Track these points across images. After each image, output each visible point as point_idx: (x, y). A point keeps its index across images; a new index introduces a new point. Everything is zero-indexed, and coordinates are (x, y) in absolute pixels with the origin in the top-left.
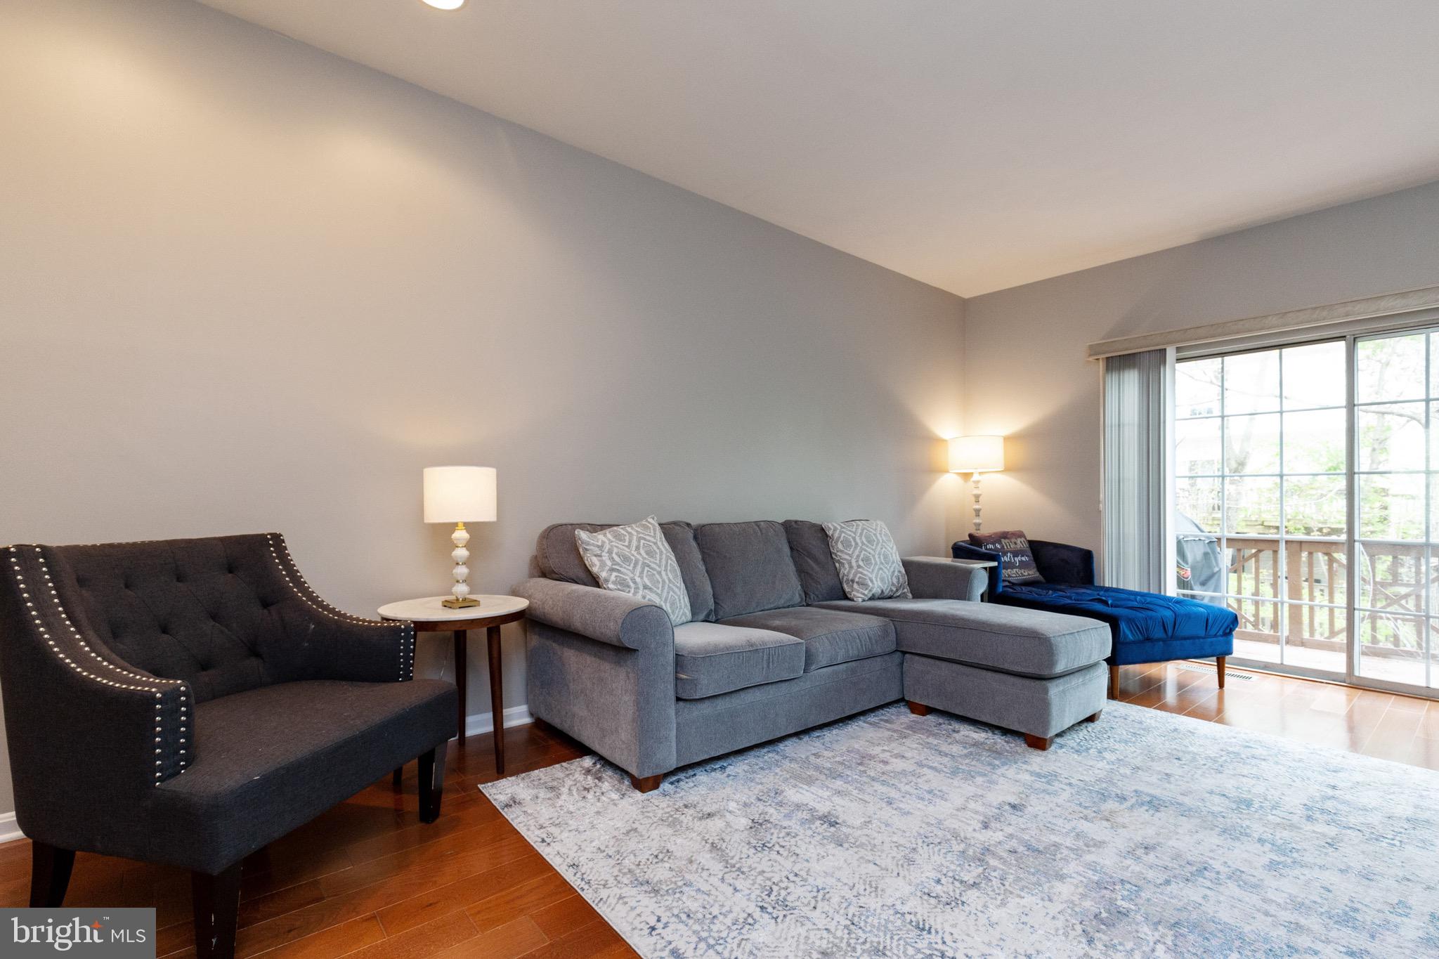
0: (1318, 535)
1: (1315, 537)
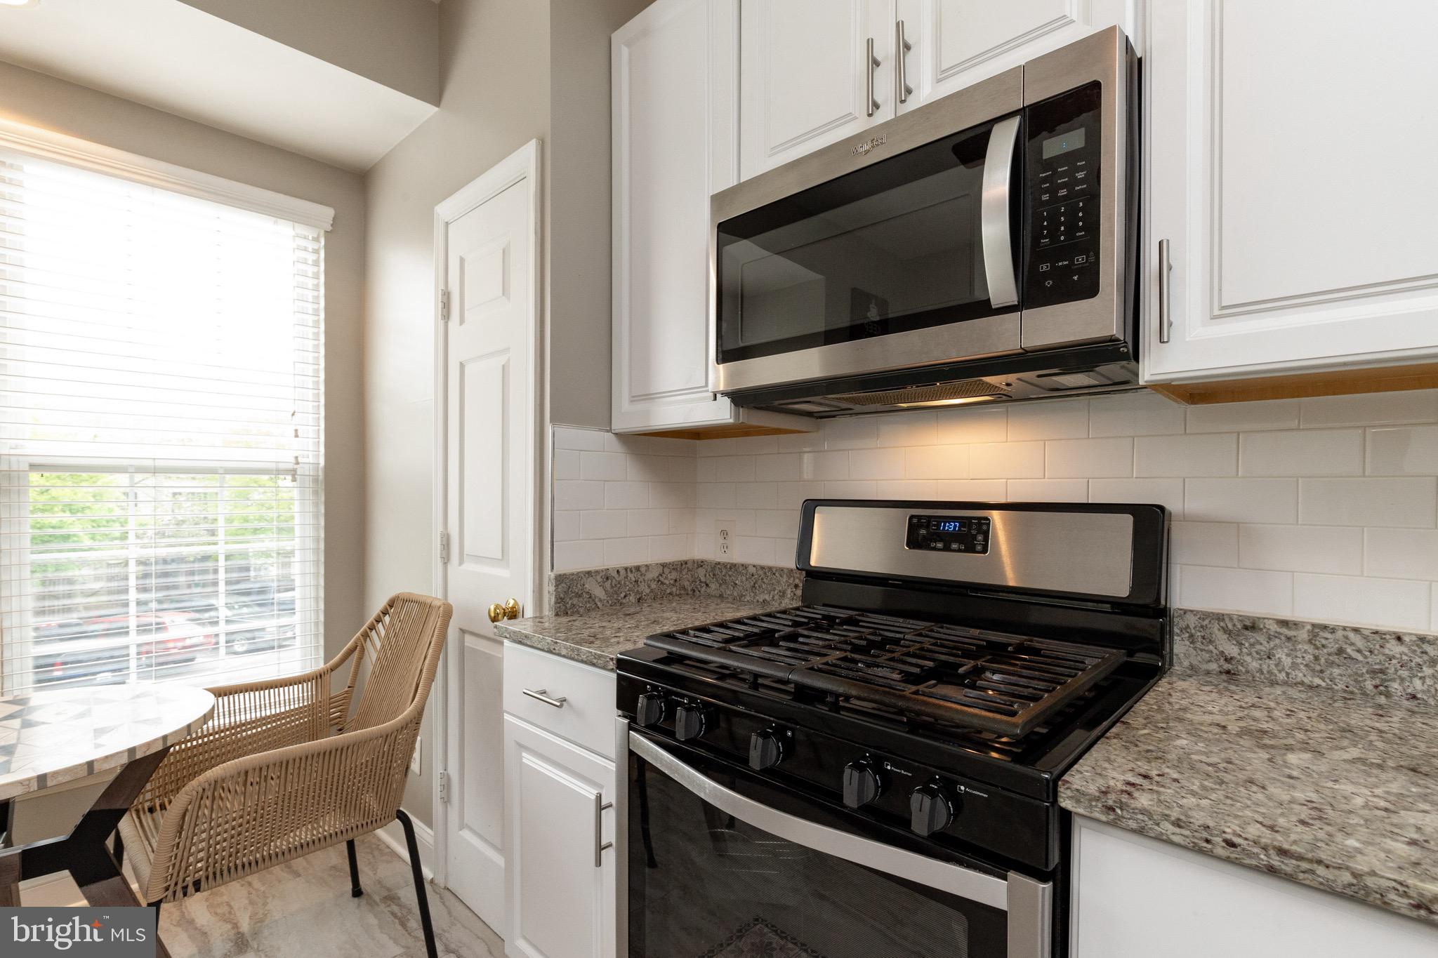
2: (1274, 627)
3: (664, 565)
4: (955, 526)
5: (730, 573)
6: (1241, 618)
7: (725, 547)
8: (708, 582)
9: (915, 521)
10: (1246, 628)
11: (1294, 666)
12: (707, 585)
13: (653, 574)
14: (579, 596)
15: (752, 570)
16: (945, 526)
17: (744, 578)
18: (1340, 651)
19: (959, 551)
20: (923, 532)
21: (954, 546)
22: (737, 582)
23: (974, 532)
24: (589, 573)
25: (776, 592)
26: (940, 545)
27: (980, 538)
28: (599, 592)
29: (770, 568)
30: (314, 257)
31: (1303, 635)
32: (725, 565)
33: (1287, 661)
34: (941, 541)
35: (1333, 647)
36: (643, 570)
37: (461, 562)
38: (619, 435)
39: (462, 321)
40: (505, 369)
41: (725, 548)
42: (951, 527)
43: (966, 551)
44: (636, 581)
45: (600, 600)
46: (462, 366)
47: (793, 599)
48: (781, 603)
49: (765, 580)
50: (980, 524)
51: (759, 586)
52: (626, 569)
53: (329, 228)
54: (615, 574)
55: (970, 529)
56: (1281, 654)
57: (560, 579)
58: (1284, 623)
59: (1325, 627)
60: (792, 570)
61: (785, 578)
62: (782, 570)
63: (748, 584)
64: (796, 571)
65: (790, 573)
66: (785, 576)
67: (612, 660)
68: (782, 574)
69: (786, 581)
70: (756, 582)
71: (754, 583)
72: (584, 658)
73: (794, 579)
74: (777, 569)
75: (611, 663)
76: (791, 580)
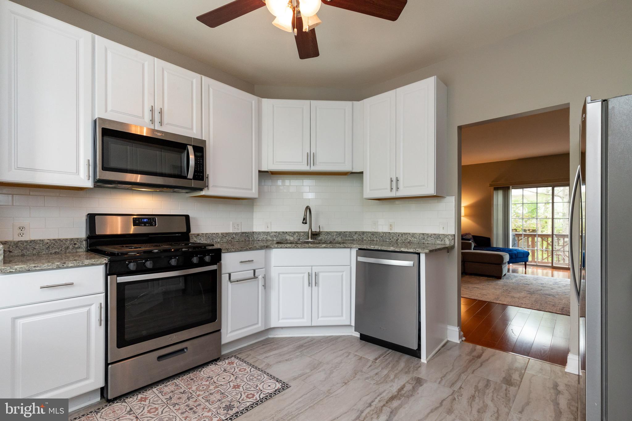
0: (529, 232)
1: (528, 233)
2: (201, 235)
4: (146, 220)
6: (197, 234)
7: (22, 234)
9: (134, 219)
10: (198, 235)
11: (204, 240)
16: (143, 220)
17: (41, 245)
18: (209, 237)
19: (148, 226)
20: (137, 222)
21: (147, 225)
23: (152, 221)
25: (63, 248)
26: (143, 225)
27: (154, 222)
29: (59, 240)
31: (204, 235)
33: (203, 240)
34: (143, 224)
35: (208, 237)
42: (145, 220)
43: (150, 226)
47: (73, 249)
48: (66, 251)
49: (56, 244)
50: (153, 219)
51: (52, 247)
55: (151, 221)
56: (202, 239)
58: (202, 234)
59: (207, 234)
60: (72, 239)
61: (69, 242)
62: (67, 239)
63: (44, 247)
64: (75, 239)
65: (72, 240)
66: (68, 241)
67: (106, 260)
68: (67, 240)
69: (69, 243)
70: (50, 246)
71: (49, 246)
72: (87, 263)
73: (74, 241)
74: (63, 239)
75: (105, 261)
76: (72, 242)
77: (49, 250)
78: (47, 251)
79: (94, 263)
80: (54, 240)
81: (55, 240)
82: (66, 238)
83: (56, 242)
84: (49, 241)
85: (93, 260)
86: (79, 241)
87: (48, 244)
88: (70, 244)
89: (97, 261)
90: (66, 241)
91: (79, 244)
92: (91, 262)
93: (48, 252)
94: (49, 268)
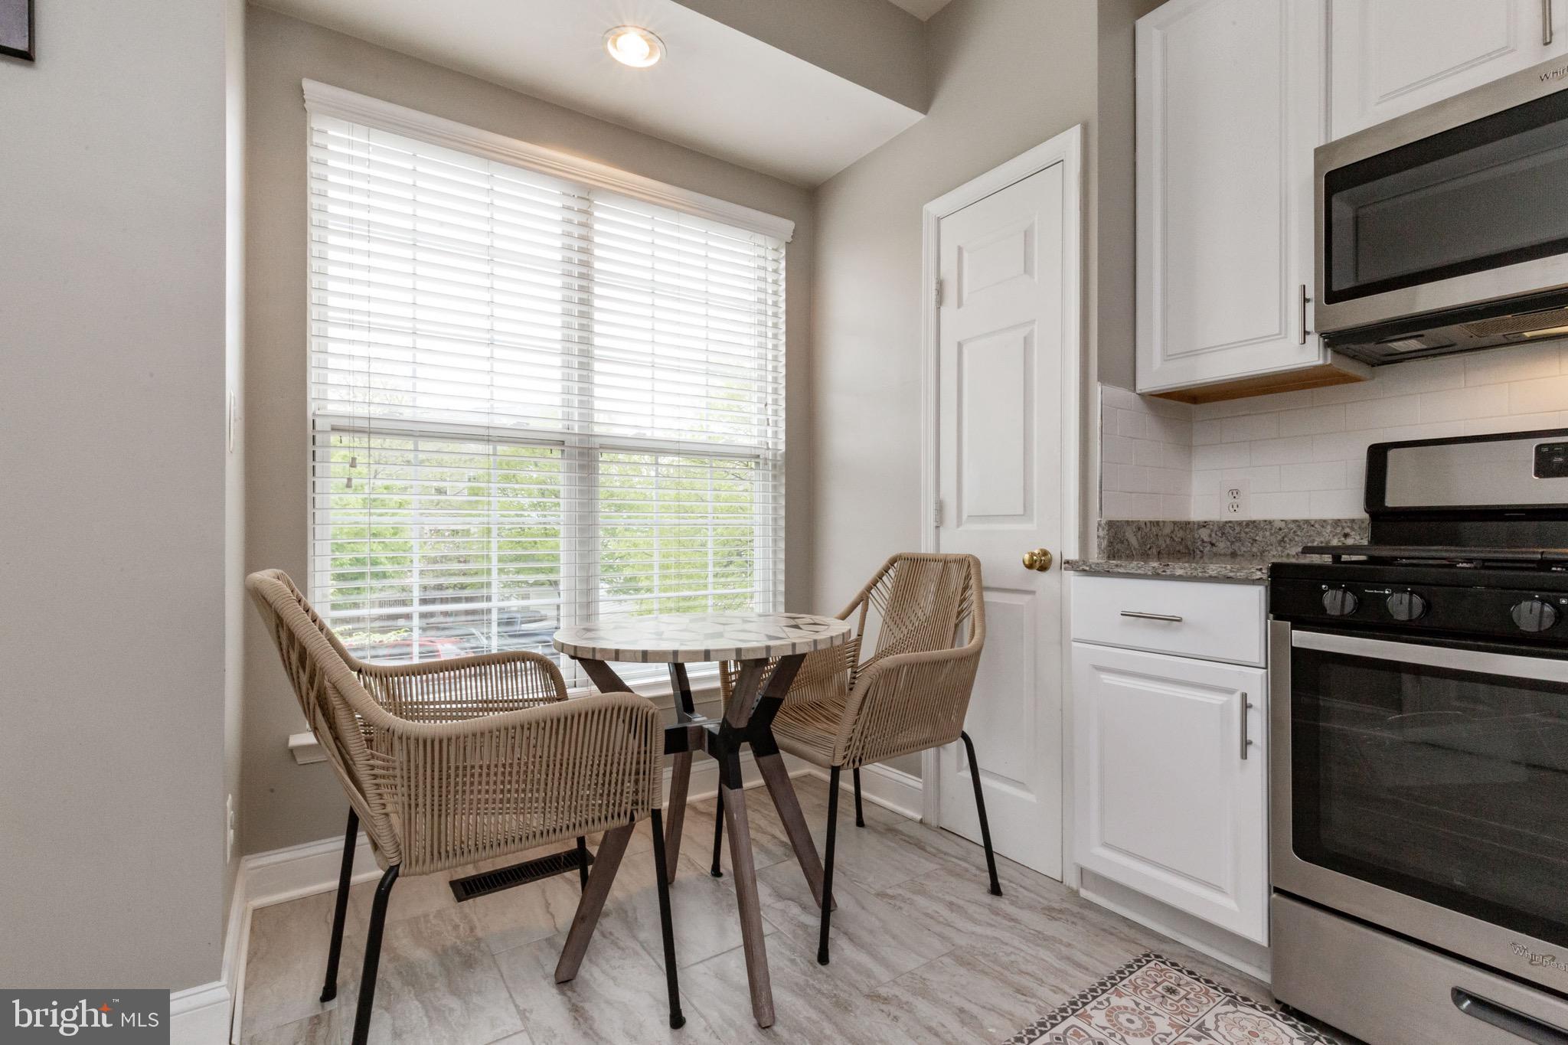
3: (1175, 523)
5: (1247, 530)
7: (1235, 506)
8: (1214, 541)
9: (1545, 449)
12: (1213, 545)
13: (1167, 531)
14: (1122, 542)
15: (1278, 525)
17: (1268, 533)
20: (1557, 459)
22: (1257, 538)
24: (1127, 522)
25: (1315, 543)
28: (1133, 541)
29: (1307, 522)
30: (774, 265)
32: (1240, 523)
36: (1161, 524)
37: (959, 524)
38: (1142, 395)
39: (960, 304)
40: (1027, 341)
41: (1235, 508)
44: (1157, 535)
45: (1135, 549)
46: (960, 346)
49: (1299, 533)
51: (1290, 540)
52: (1151, 522)
53: (790, 240)
54: (1143, 526)
57: (1111, 524)
60: (1339, 520)
61: (1329, 529)
62: (1325, 521)
63: (1273, 539)
64: (1346, 521)
65: (1337, 523)
66: (1329, 527)
67: (1261, 570)
68: (1324, 524)
69: (1331, 532)
70: (1285, 536)
71: (1283, 538)
72: (1214, 573)
73: (1343, 528)
74: (1316, 521)
75: (1259, 573)
76: (1339, 530)
77: (1285, 547)
78: (1279, 549)
79: (1231, 574)
80: (1295, 521)
81: (1297, 521)
82: (1324, 517)
83: (1299, 526)
84: (1283, 525)
85: (1229, 567)
86: (1356, 527)
87: (1281, 532)
88: (1334, 536)
89: (1239, 570)
90: (1323, 526)
91: (1358, 538)
92: (1224, 572)
93: (1282, 552)
94: (1139, 572)
